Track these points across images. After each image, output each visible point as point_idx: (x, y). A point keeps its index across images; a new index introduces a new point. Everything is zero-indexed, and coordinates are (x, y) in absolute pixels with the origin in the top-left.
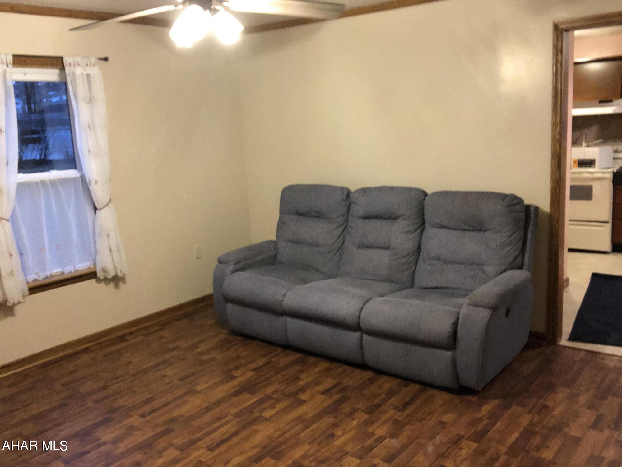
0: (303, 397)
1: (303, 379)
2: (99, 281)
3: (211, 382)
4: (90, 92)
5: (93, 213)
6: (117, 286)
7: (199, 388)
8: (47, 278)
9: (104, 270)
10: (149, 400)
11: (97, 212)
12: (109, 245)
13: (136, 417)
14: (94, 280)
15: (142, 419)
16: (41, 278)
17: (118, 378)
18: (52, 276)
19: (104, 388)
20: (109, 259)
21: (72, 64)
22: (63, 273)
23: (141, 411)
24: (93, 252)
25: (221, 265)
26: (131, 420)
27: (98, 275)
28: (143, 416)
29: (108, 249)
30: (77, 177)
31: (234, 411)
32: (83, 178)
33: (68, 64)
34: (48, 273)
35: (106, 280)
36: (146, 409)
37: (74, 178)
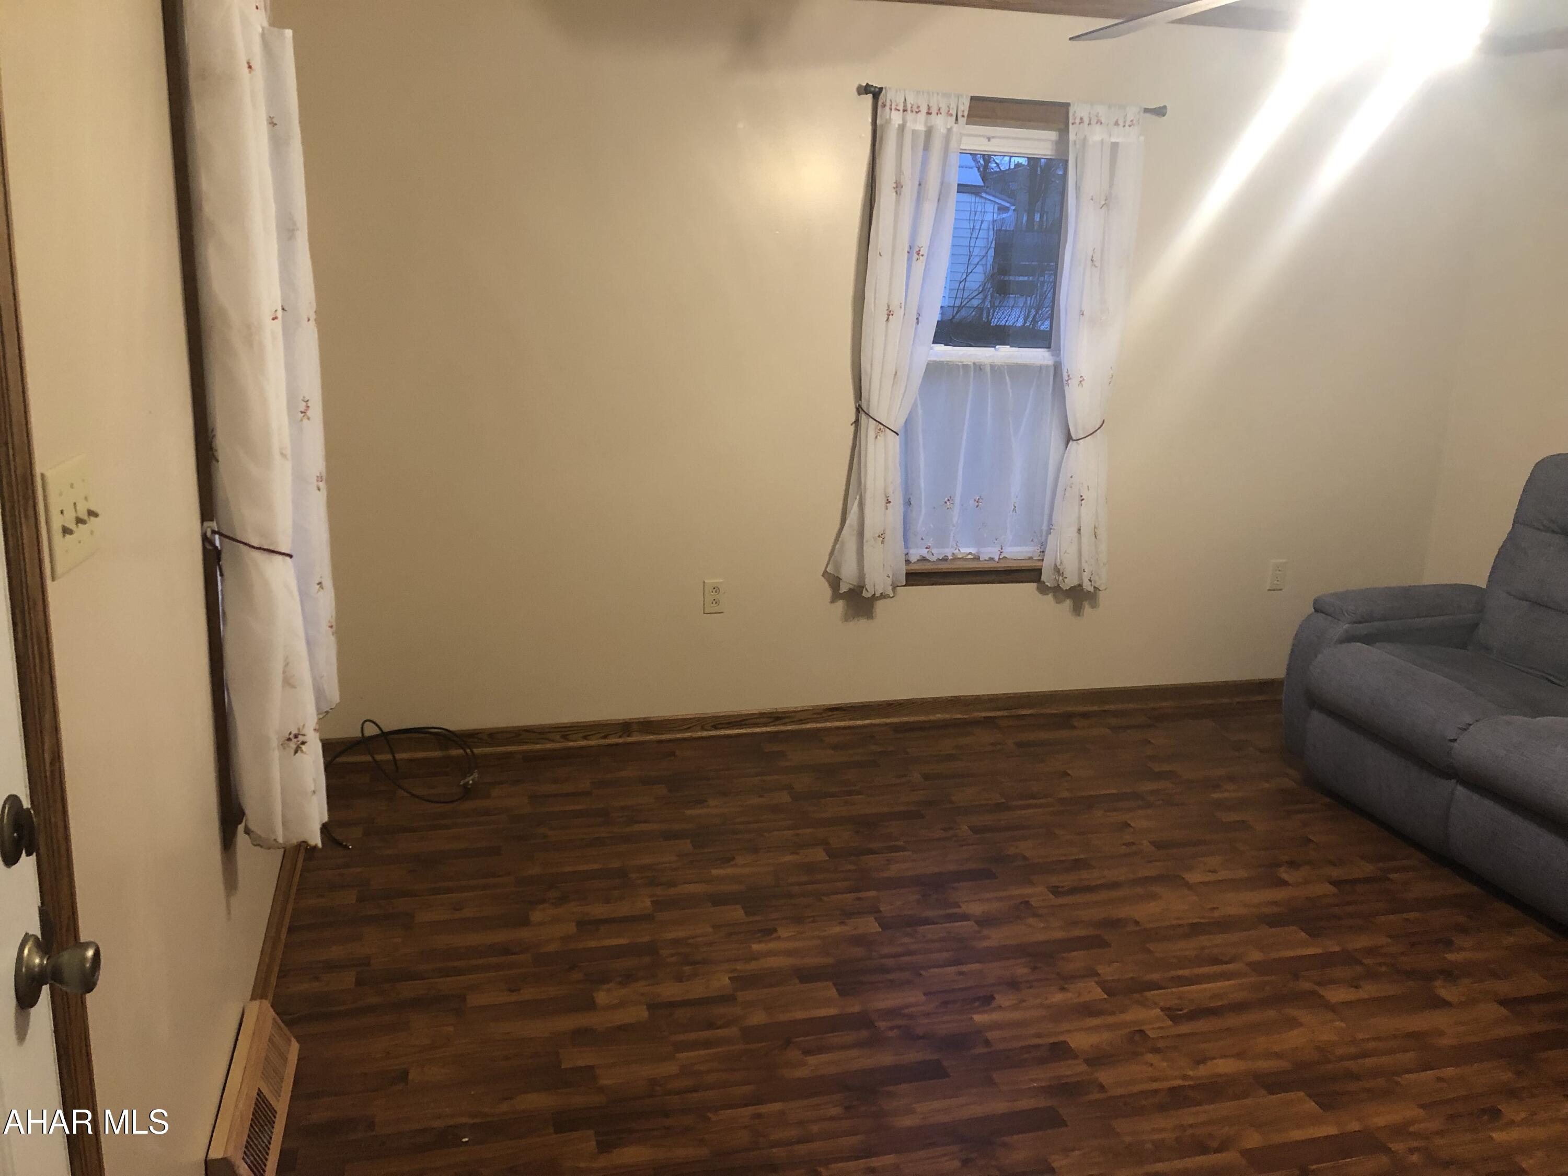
0: (1445, 991)
1: (1462, 949)
2: (1043, 589)
3: (1224, 874)
4: (1111, 185)
5: (1062, 445)
6: (1077, 610)
7: (1193, 877)
8: (945, 559)
9: (1057, 571)
10: (1078, 865)
11: (1071, 443)
12: (1079, 518)
13: (1040, 889)
14: (1035, 585)
15: (1051, 896)
16: (934, 559)
17: (1033, 797)
18: (955, 559)
19: (999, 807)
20: (1073, 549)
21: (1086, 120)
22: (977, 558)
23: (1054, 880)
24: (1045, 528)
25: (1321, 616)
26: (1029, 891)
27: (1043, 578)
28: (1056, 891)
29: (1075, 529)
30: (1047, 366)
31: (1256, 956)
32: (1057, 368)
33: (1078, 121)
34: (948, 552)
35: (1058, 592)
36: (1067, 880)
37: (1041, 367)
